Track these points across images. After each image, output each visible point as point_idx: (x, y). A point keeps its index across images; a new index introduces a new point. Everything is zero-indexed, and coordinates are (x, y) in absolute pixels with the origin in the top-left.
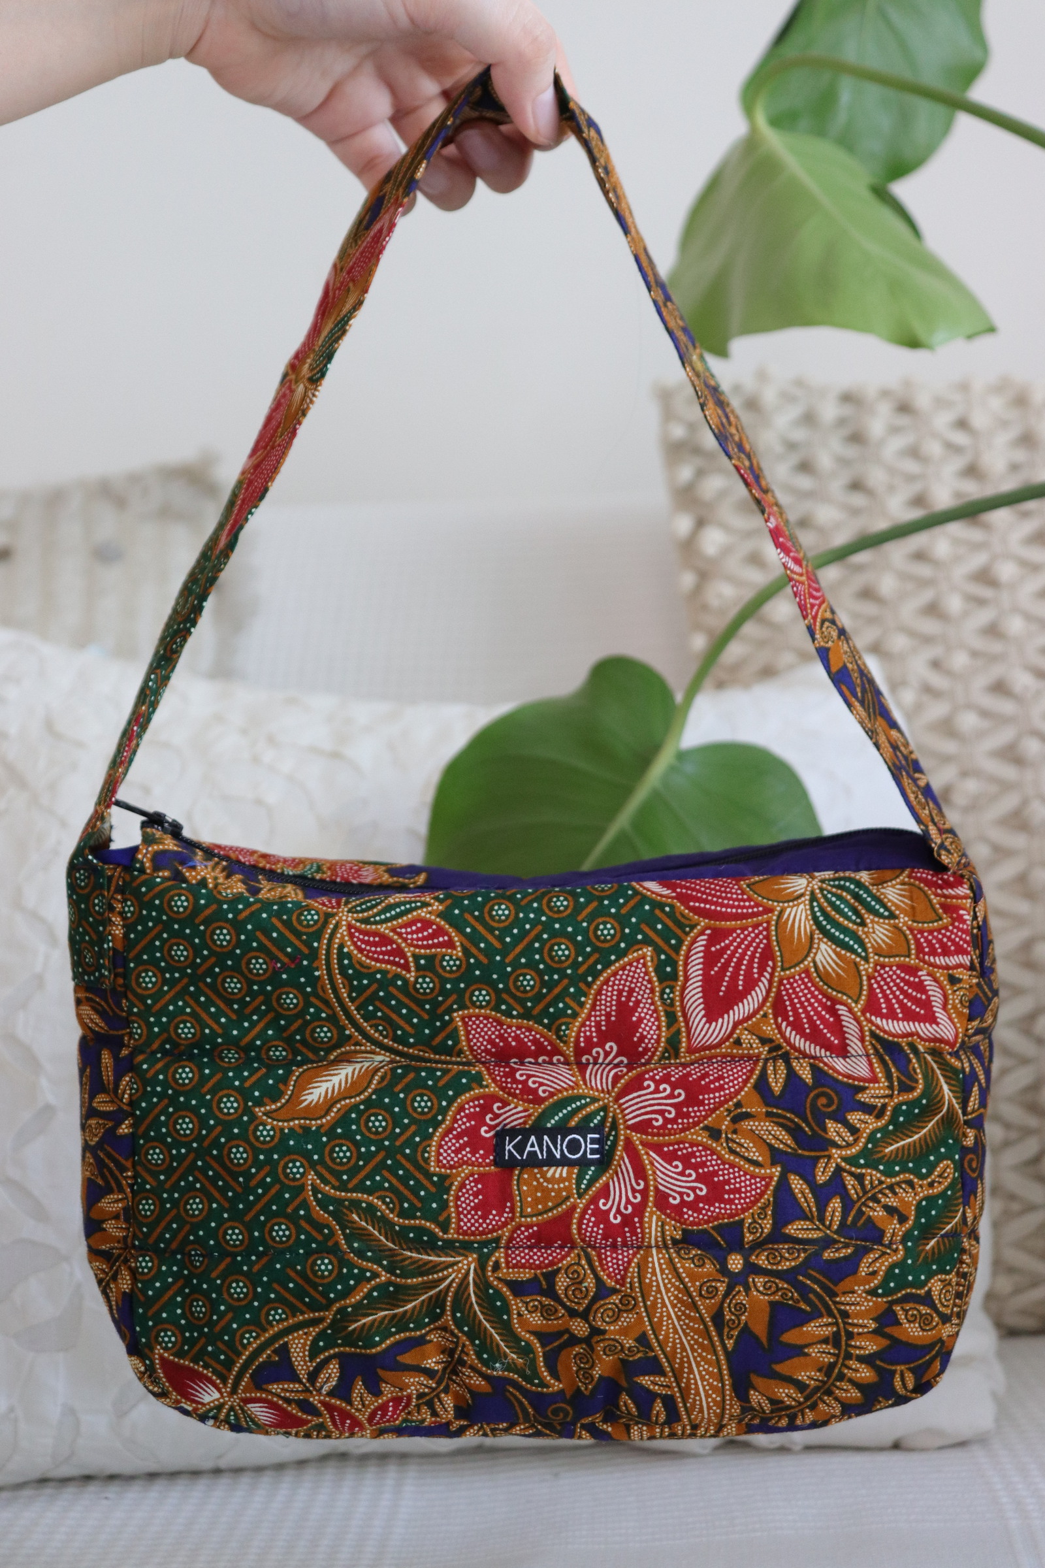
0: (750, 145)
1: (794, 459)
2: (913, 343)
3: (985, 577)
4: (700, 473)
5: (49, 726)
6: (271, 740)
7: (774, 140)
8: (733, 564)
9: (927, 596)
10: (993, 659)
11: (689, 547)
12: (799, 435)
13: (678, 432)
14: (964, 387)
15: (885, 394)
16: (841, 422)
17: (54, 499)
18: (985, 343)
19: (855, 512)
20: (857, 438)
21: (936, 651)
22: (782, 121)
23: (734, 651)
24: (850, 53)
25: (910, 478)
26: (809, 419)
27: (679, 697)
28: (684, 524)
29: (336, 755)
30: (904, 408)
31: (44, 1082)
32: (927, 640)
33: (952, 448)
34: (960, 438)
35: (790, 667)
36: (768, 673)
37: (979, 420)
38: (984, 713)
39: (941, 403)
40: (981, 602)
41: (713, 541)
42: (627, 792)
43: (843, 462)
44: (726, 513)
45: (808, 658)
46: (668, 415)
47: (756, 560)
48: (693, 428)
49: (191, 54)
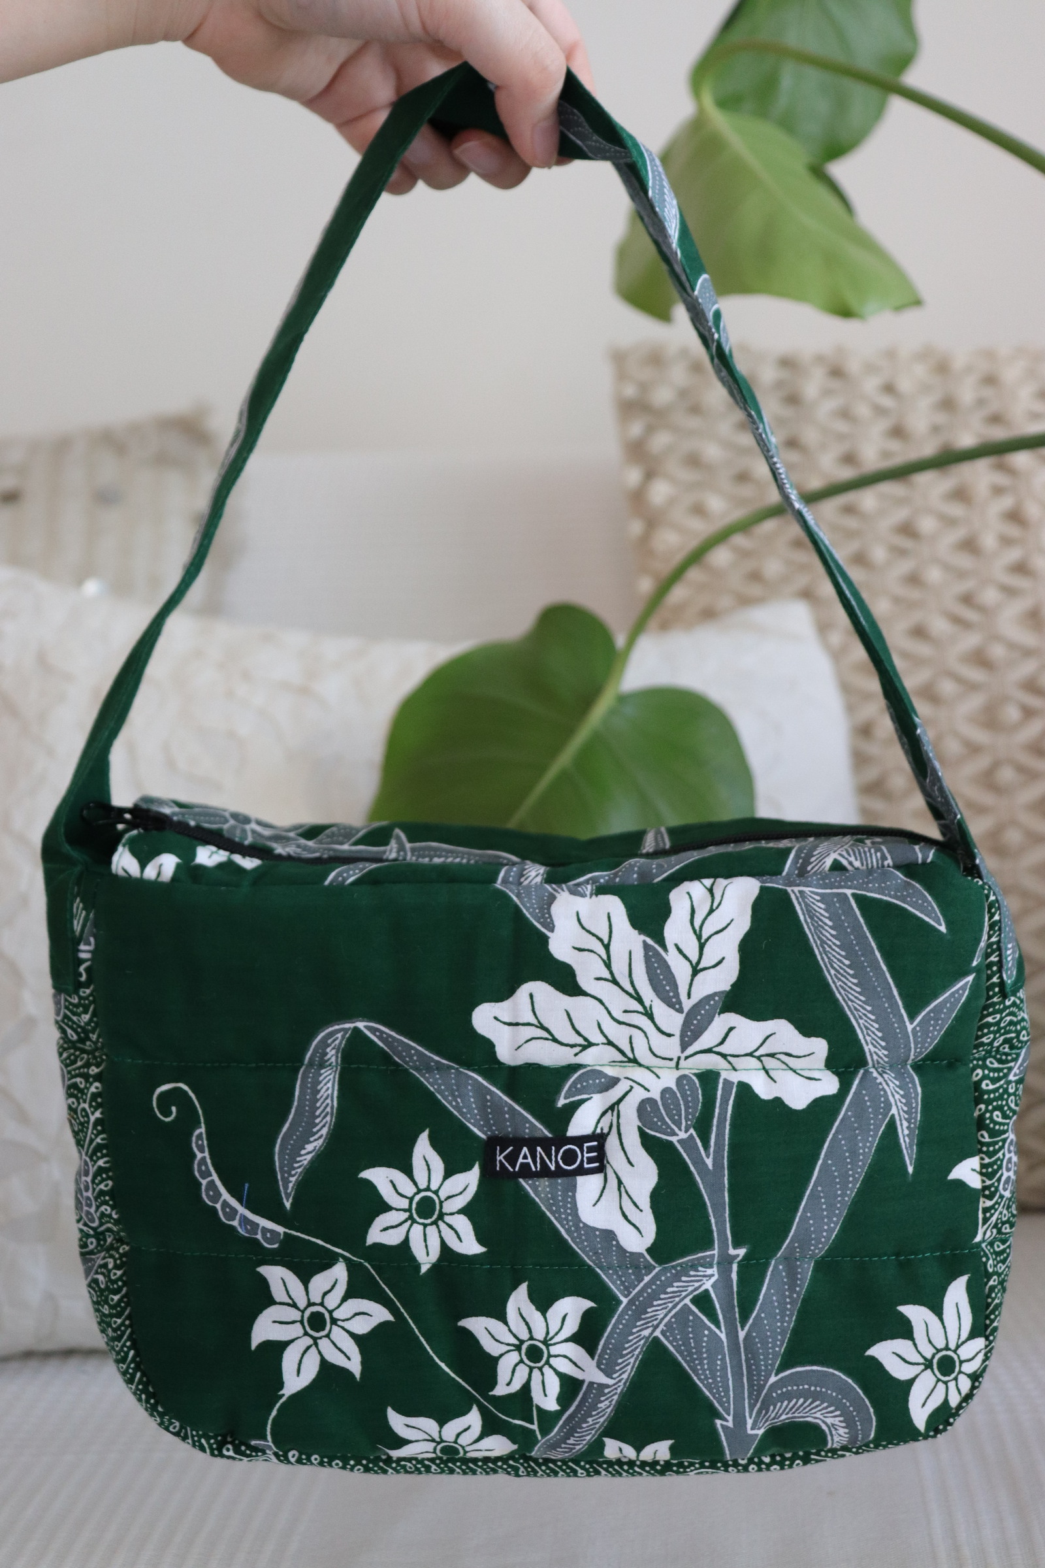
0: (697, 126)
2: (845, 312)
3: (907, 530)
4: (650, 430)
5: (42, 661)
6: (246, 675)
7: (720, 120)
8: (678, 514)
9: (854, 546)
10: (911, 605)
11: (638, 498)
13: (630, 391)
15: (820, 359)
16: (779, 385)
17: (61, 446)
18: (912, 315)
20: (793, 399)
22: (727, 103)
23: (678, 593)
24: (792, 39)
25: (841, 437)
27: (620, 641)
28: (634, 476)
29: (304, 691)
30: (837, 373)
33: (880, 411)
34: (887, 401)
35: (729, 611)
36: (709, 614)
37: (905, 385)
39: (870, 368)
40: (901, 553)
41: (660, 492)
42: (568, 733)
43: (780, 421)
44: (673, 466)
45: (745, 601)
46: (622, 375)
47: (699, 510)
48: (644, 387)
49: (190, 40)
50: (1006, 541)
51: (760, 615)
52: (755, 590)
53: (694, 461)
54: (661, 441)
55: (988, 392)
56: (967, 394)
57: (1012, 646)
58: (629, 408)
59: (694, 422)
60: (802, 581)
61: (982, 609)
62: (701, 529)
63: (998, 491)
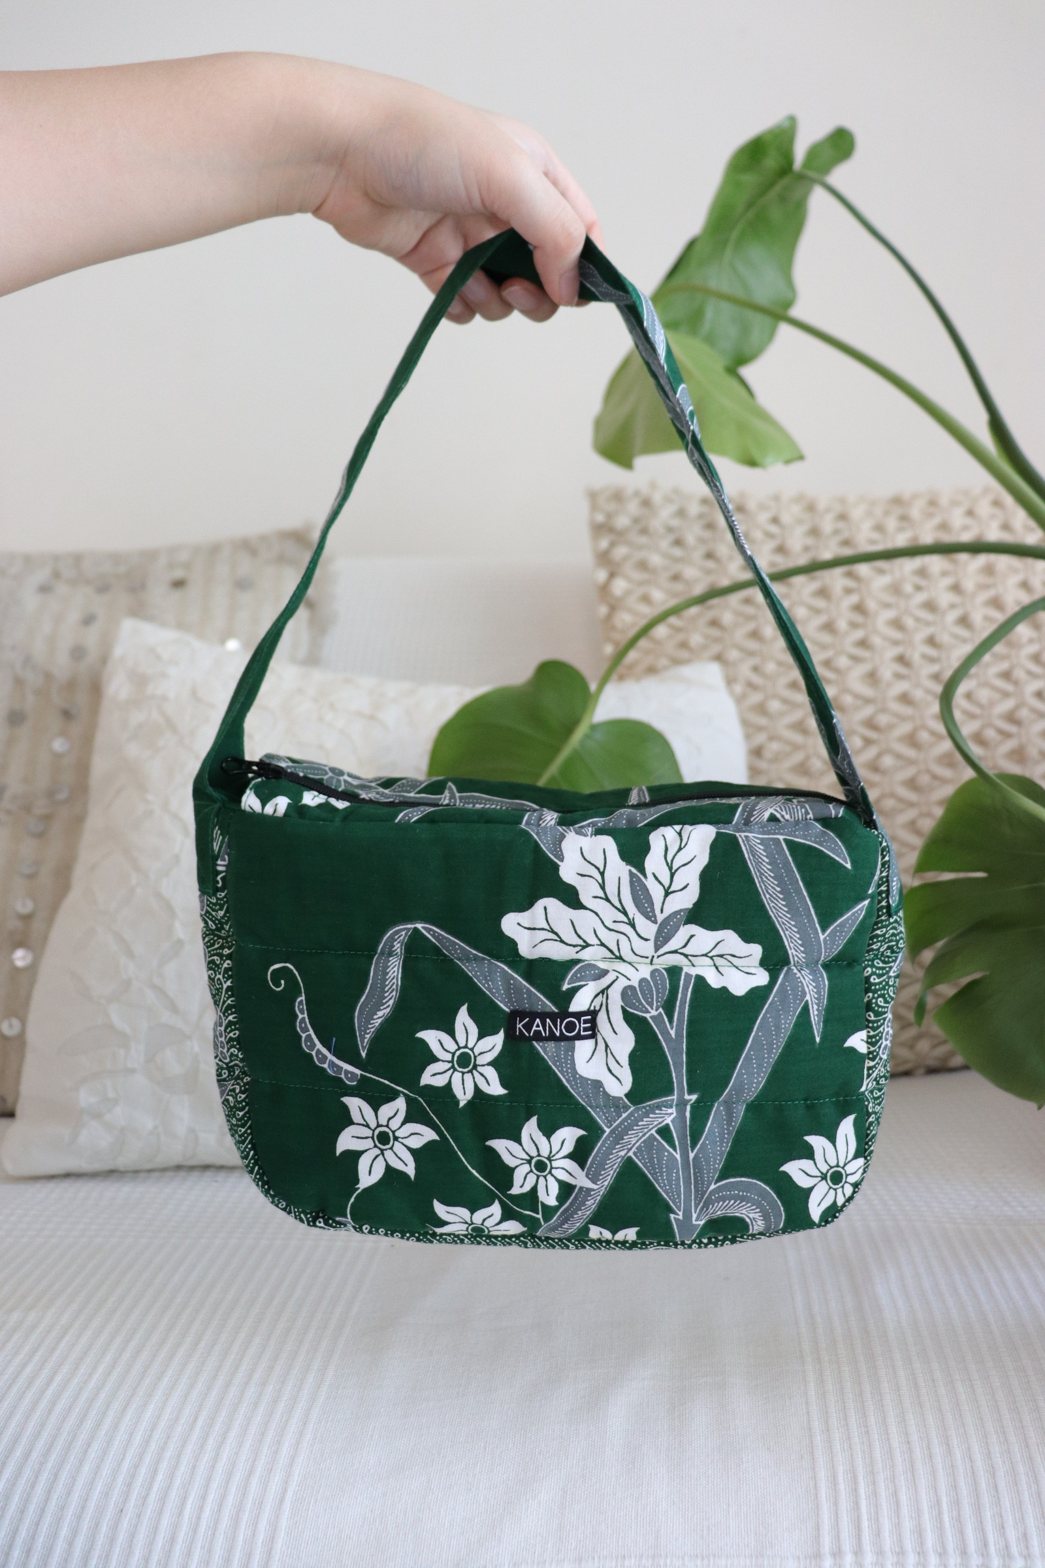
1: (671, 538)
2: (752, 463)
4: (613, 544)
5: (194, 694)
6: (332, 707)
8: (632, 602)
9: (751, 626)
11: (604, 590)
12: (675, 523)
13: (600, 518)
14: (777, 498)
16: (701, 516)
17: (214, 550)
18: (797, 466)
19: (708, 572)
21: (756, 661)
23: (632, 655)
24: (713, 284)
26: (681, 513)
27: (593, 687)
28: (602, 575)
29: (372, 718)
31: (177, 925)
32: (751, 654)
33: (770, 535)
34: (774, 529)
35: (666, 668)
36: (652, 670)
37: (786, 518)
38: (785, 701)
39: (763, 507)
41: (619, 586)
42: (556, 750)
43: (702, 541)
44: (629, 569)
45: (677, 662)
46: (594, 507)
47: (646, 599)
48: (609, 516)
49: (317, 212)
50: (854, 625)
51: (687, 671)
52: (684, 654)
53: (643, 565)
54: (620, 551)
55: (841, 525)
56: (827, 525)
57: (857, 696)
58: (599, 530)
59: (643, 540)
60: (716, 649)
61: (837, 671)
62: (648, 612)
63: (848, 591)
